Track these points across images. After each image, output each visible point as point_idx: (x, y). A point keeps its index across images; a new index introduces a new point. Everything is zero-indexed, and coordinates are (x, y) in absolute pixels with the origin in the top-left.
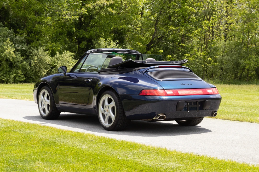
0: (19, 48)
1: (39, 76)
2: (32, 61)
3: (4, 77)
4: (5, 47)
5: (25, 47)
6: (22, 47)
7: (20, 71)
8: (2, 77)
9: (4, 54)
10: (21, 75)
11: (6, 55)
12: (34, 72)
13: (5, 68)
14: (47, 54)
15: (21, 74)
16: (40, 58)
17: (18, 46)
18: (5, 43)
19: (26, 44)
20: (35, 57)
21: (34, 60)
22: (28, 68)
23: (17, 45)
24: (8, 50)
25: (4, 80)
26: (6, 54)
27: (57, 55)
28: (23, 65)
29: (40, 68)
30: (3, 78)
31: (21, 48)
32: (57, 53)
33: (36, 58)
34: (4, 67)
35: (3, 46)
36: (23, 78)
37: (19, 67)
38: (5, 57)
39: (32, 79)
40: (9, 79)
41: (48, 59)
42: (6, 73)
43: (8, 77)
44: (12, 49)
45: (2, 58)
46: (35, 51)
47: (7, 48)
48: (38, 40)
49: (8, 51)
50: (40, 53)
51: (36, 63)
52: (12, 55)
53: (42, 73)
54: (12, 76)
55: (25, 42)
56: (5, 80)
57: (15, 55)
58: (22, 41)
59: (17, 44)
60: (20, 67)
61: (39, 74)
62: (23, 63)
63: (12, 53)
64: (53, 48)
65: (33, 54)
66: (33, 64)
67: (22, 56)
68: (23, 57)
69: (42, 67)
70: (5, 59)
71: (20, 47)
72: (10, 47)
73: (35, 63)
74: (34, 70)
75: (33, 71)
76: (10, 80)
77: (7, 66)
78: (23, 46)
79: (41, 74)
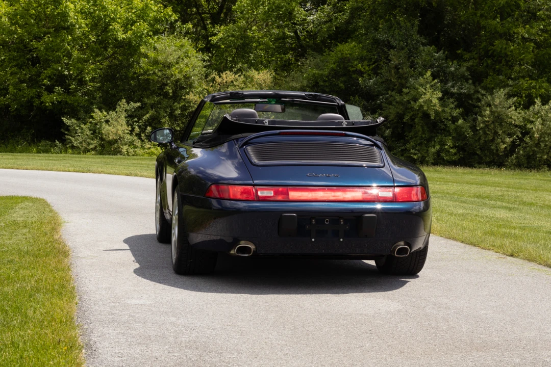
0: (454, 91)
1: (493, 150)
2: (479, 118)
3: (416, 152)
4: (421, 89)
5: (467, 88)
6: (462, 89)
7: (450, 139)
8: (412, 151)
9: (418, 103)
10: (452, 148)
11: (421, 106)
12: (482, 141)
13: (420, 133)
14: (512, 104)
15: (452, 146)
16: (497, 112)
17: (453, 86)
18: (421, 80)
19: (470, 81)
20: (485, 110)
21: (482, 116)
22: (468, 134)
23: (450, 84)
24: (428, 96)
25: (415, 157)
26: (423, 104)
27: (536, 106)
28: (458, 126)
29: (496, 133)
30: (415, 154)
31: (457, 90)
32: (535, 102)
33: (488, 112)
34: (419, 131)
35: (417, 86)
36: (455, 154)
37: (449, 131)
38: (419, 109)
39: (476, 157)
40: (426, 157)
41: (515, 115)
42: (421, 144)
43: (425, 151)
44: (435, 93)
45: (414, 112)
46: (487, 97)
47: (424, 91)
48: (499, 72)
49: (427, 98)
50: (497, 101)
51: (488, 121)
52: (434, 106)
53: (499, 144)
54: (433, 150)
55: (469, 77)
56: (418, 159)
57: (440, 107)
58: (464, 75)
59: (451, 82)
60: (451, 131)
61: (493, 147)
62: (457, 122)
63: (435, 101)
64: (530, 90)
65: (483, 103)
66: (479, 124)
67: (457, 107)
68: (458, 110)
69: (500, 132)
70: (420, 115)
71: (456, 88)
72: (431, 89)
73: (484, 122)
74: (482, 138)
75: (480, 139)
76: (427, 159)
77: (425, 128)
78: (462, 85)
79: (497, 147)
